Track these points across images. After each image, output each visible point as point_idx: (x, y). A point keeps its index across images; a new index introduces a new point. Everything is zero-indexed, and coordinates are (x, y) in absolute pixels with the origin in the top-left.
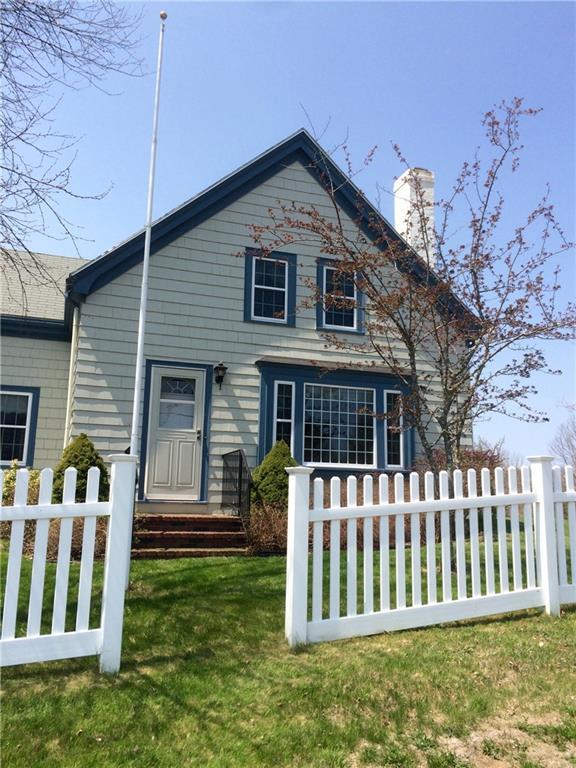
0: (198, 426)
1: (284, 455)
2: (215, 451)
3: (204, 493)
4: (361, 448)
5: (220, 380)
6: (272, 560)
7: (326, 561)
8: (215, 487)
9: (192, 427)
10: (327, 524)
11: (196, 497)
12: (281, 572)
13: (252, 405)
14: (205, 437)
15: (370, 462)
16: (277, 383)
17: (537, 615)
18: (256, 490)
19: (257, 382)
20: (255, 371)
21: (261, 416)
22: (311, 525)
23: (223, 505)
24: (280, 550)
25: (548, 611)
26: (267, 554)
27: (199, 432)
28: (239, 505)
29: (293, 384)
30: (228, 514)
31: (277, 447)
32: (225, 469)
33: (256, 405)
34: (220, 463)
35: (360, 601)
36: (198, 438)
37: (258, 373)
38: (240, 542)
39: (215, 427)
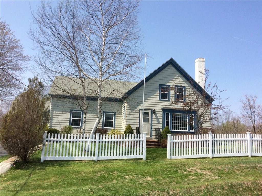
0: (150, 122)
1: (167, 129)
2: (153, 127)
3: (151, 136)
4: (184, 127)
5: (154, 113)
6: (165, 149)
7: (173, 149)
8: (154, 134)
9: (148, 122)
10: (173, 143)
11: (149, 137)
12: (166, 150)
13: (161, 118)
14: (151, 125)
15: (186, 130)
16: (166, 113)
17: (208, 158)
18: (162, 135)
19: (162, 113)
20: (161, 110)
21: (163, 120)
22: (171, 143)
23: (155, 138)
24: (166, 147)
25: (210, 158)
26: (164, 148)
27: (150, 123)
28: (159, 138)
29: (169, 113)
30: (156, 140)
31: (166, 127)
32: (155, 131)
33: (162, 118)
34: (154, 129)
35: (176, 154)
36: (150, 125)
37: (162, 111)
38: (159, 145)
39: (153, 122)
